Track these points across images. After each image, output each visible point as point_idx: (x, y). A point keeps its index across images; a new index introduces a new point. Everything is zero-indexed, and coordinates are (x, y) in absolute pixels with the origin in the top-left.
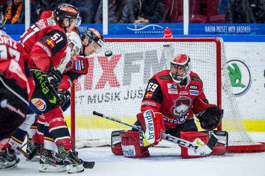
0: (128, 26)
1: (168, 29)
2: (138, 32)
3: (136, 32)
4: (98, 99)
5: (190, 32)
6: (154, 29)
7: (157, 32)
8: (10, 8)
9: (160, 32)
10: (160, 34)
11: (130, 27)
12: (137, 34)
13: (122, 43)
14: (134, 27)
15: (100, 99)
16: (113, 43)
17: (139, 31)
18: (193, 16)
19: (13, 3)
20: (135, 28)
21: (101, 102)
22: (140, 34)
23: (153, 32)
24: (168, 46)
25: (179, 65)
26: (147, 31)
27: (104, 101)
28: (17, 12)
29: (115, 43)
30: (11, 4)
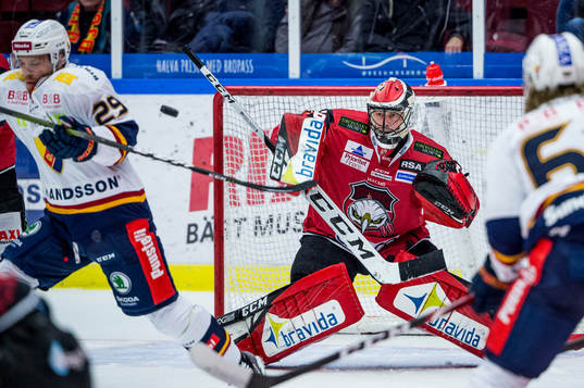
0: (345, 59)
1: (433, 66)
2: (370, 73)
3: (364, 73)
4: (278, 226)
5: (488, 73)
6: (405, 65)
7: (413, 73)
8: (76, 18)
9: (419, 73)
10: (418, 77)
11: (352, 61)
12: (367, 76)
13: (333, 97)
14: (361, 61)
15: (283, 227)
16: (311, 98)
17: (372, 70)
18: (495, 37)
19: (82, 7)
20: (361, 65)
21: (284, 232)
22: (372, 76)
23: (402, 73)
24: (436, 104)
25: (385, 109)
26: (388, 70)
27: (291, 230)
28: (92, 28)
29: (316, 97)
30: (78, 11)
